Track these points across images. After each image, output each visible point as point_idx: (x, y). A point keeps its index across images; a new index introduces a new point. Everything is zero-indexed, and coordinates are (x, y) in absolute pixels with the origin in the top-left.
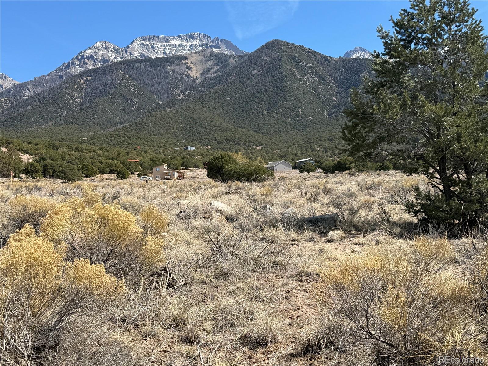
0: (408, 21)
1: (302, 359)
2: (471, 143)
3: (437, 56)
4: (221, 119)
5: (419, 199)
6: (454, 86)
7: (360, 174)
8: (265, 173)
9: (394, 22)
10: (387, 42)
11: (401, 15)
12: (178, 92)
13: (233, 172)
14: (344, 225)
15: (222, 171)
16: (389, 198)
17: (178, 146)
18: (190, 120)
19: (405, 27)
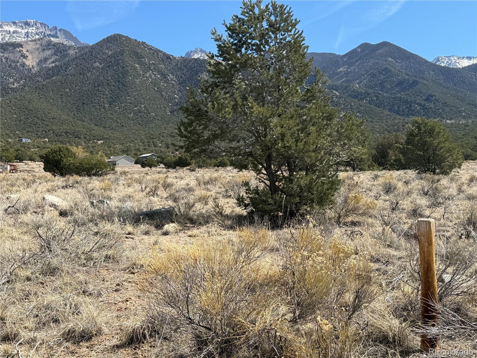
0: (240, 27)
1: (127, 349)
2: (292, 143)
3: (265, 61)
4: (60, 111)
5: (249, 193)
6: (279, 90)
7: (199, 170)
8: (106, 168)
9: (226, 26)
10: (220, 45)
11: (233, 20)
12: (12, 80)
13: (71, 166)
14: (180, 218)
15: (60, 164)
16: (223, 193)
17: (11, 138)
18: (25, 110)
19: (236, 31)
